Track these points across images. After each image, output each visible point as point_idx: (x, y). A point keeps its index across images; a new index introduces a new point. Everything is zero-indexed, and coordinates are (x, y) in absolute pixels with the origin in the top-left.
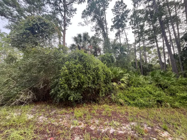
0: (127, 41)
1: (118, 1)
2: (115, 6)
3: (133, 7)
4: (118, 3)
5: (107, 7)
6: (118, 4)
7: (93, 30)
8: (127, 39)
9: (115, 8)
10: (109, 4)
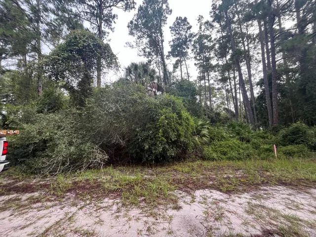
0: (189, 76)
1: (180, 17)
2: (174, 23)
3: (199, 30)
4: (179, 19)
5: (164, 23)
6: (180, 21)
7: (141, 54)
8: (188, 74)
9: (175, 26)
10: (166, 18)
